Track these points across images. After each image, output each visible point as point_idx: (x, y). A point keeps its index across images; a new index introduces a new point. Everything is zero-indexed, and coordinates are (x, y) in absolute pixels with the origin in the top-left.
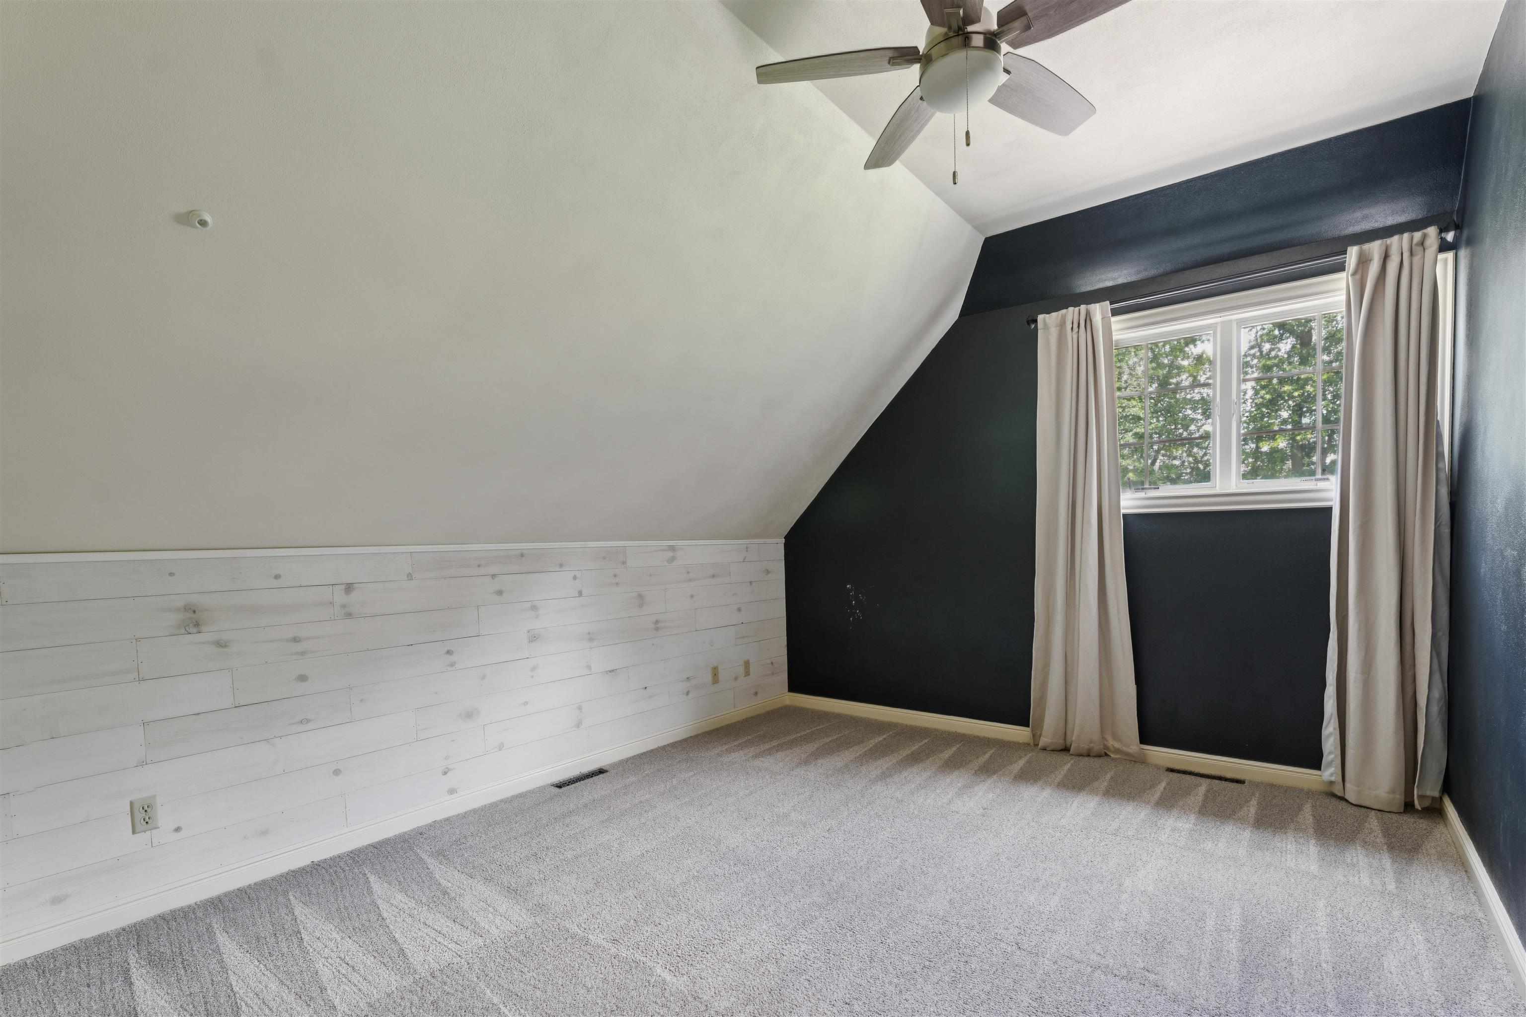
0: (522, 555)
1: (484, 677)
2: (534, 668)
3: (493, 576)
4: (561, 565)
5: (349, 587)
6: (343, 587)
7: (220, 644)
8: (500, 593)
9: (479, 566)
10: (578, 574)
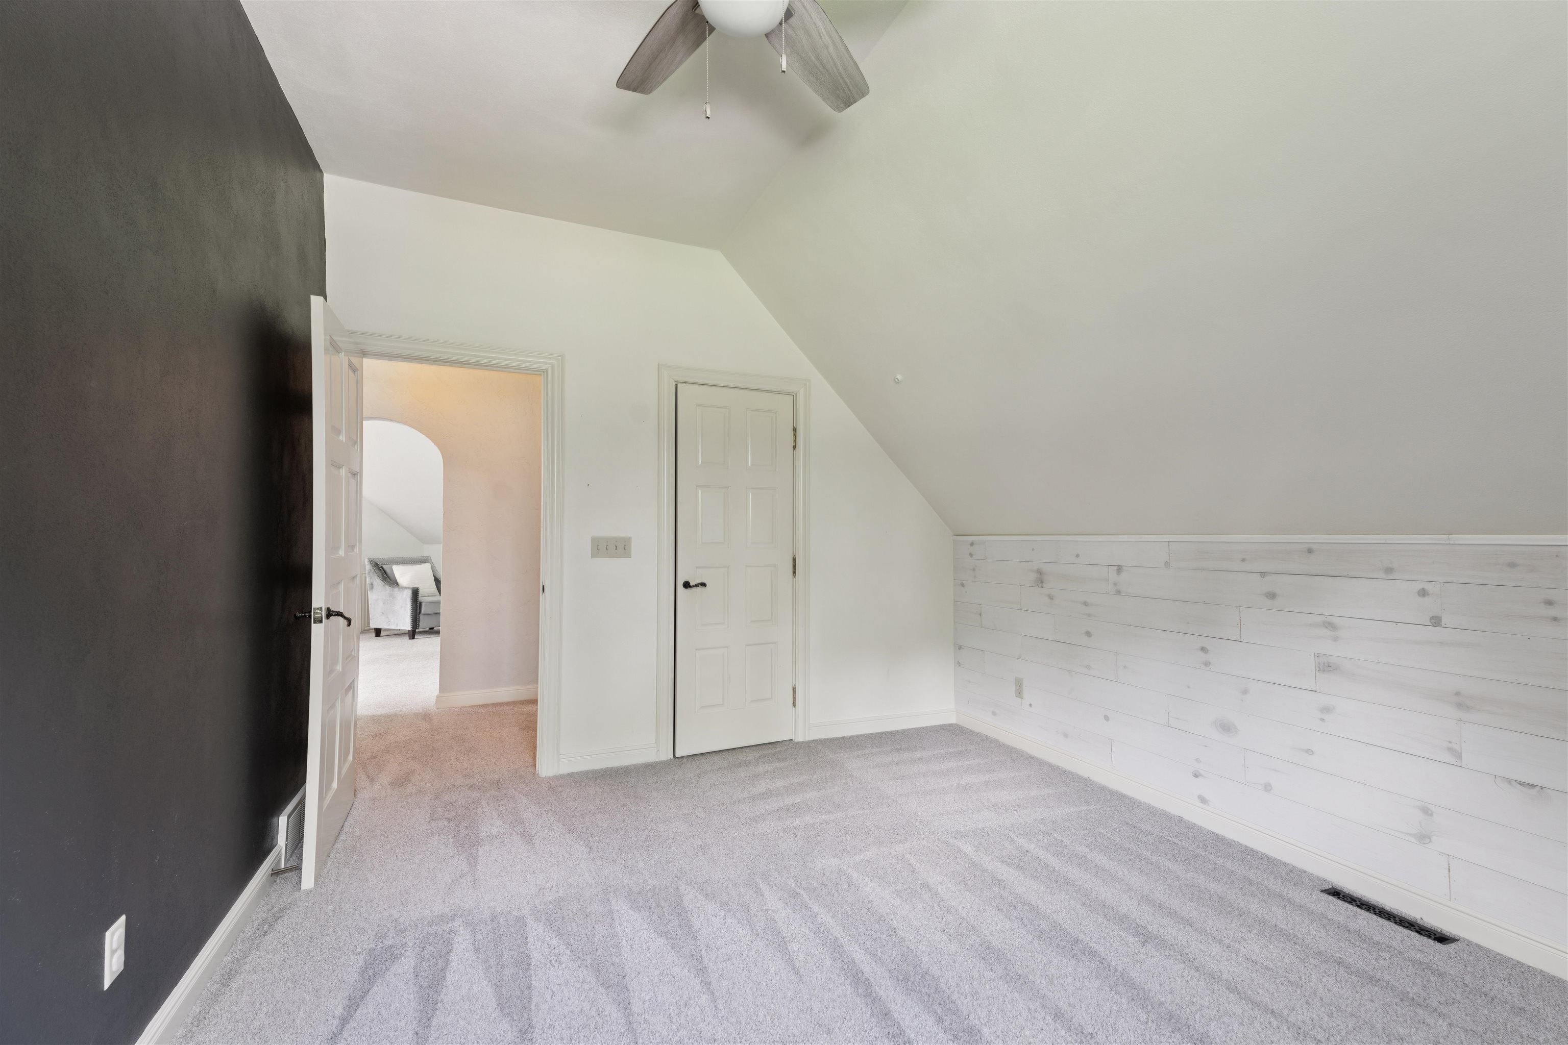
0: (1310, 551)
1: (1245, 692)
2: (1326, 710)
3: (1263, 574)
4: (1389, 570)
5: (1120, 569)
6: (1116, 568)
7: (1051, 597)
8: (1272, 596)
9: (1243, 560)
10: (1429, 587)
